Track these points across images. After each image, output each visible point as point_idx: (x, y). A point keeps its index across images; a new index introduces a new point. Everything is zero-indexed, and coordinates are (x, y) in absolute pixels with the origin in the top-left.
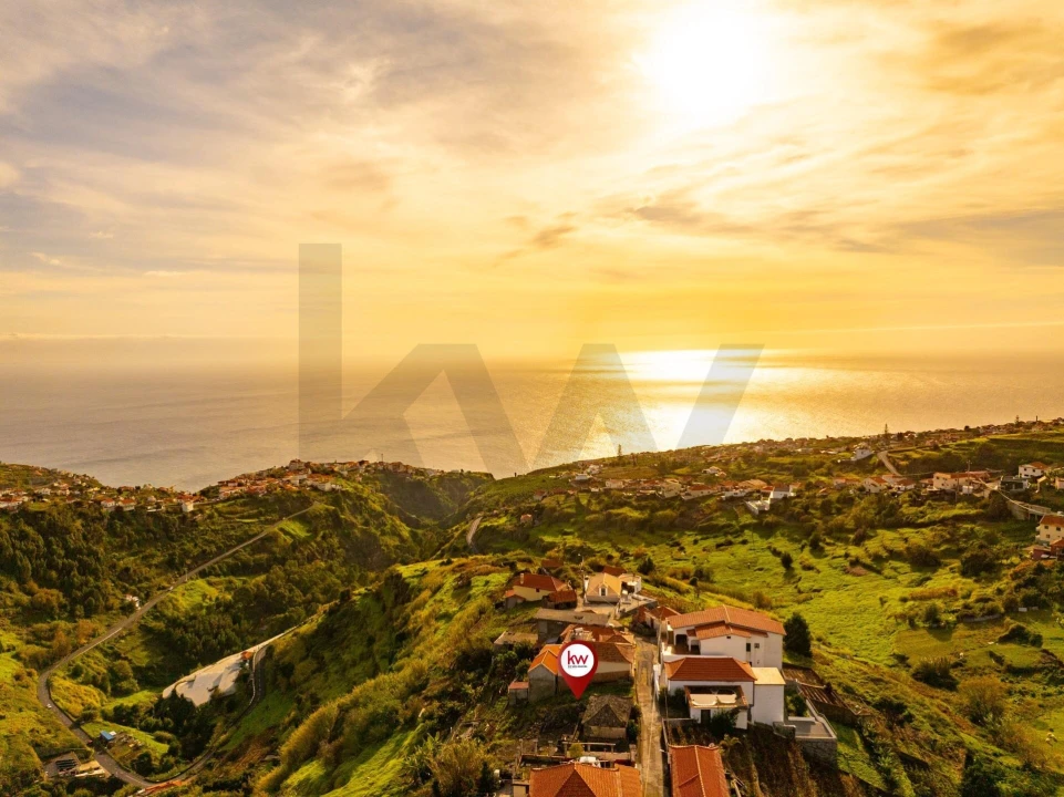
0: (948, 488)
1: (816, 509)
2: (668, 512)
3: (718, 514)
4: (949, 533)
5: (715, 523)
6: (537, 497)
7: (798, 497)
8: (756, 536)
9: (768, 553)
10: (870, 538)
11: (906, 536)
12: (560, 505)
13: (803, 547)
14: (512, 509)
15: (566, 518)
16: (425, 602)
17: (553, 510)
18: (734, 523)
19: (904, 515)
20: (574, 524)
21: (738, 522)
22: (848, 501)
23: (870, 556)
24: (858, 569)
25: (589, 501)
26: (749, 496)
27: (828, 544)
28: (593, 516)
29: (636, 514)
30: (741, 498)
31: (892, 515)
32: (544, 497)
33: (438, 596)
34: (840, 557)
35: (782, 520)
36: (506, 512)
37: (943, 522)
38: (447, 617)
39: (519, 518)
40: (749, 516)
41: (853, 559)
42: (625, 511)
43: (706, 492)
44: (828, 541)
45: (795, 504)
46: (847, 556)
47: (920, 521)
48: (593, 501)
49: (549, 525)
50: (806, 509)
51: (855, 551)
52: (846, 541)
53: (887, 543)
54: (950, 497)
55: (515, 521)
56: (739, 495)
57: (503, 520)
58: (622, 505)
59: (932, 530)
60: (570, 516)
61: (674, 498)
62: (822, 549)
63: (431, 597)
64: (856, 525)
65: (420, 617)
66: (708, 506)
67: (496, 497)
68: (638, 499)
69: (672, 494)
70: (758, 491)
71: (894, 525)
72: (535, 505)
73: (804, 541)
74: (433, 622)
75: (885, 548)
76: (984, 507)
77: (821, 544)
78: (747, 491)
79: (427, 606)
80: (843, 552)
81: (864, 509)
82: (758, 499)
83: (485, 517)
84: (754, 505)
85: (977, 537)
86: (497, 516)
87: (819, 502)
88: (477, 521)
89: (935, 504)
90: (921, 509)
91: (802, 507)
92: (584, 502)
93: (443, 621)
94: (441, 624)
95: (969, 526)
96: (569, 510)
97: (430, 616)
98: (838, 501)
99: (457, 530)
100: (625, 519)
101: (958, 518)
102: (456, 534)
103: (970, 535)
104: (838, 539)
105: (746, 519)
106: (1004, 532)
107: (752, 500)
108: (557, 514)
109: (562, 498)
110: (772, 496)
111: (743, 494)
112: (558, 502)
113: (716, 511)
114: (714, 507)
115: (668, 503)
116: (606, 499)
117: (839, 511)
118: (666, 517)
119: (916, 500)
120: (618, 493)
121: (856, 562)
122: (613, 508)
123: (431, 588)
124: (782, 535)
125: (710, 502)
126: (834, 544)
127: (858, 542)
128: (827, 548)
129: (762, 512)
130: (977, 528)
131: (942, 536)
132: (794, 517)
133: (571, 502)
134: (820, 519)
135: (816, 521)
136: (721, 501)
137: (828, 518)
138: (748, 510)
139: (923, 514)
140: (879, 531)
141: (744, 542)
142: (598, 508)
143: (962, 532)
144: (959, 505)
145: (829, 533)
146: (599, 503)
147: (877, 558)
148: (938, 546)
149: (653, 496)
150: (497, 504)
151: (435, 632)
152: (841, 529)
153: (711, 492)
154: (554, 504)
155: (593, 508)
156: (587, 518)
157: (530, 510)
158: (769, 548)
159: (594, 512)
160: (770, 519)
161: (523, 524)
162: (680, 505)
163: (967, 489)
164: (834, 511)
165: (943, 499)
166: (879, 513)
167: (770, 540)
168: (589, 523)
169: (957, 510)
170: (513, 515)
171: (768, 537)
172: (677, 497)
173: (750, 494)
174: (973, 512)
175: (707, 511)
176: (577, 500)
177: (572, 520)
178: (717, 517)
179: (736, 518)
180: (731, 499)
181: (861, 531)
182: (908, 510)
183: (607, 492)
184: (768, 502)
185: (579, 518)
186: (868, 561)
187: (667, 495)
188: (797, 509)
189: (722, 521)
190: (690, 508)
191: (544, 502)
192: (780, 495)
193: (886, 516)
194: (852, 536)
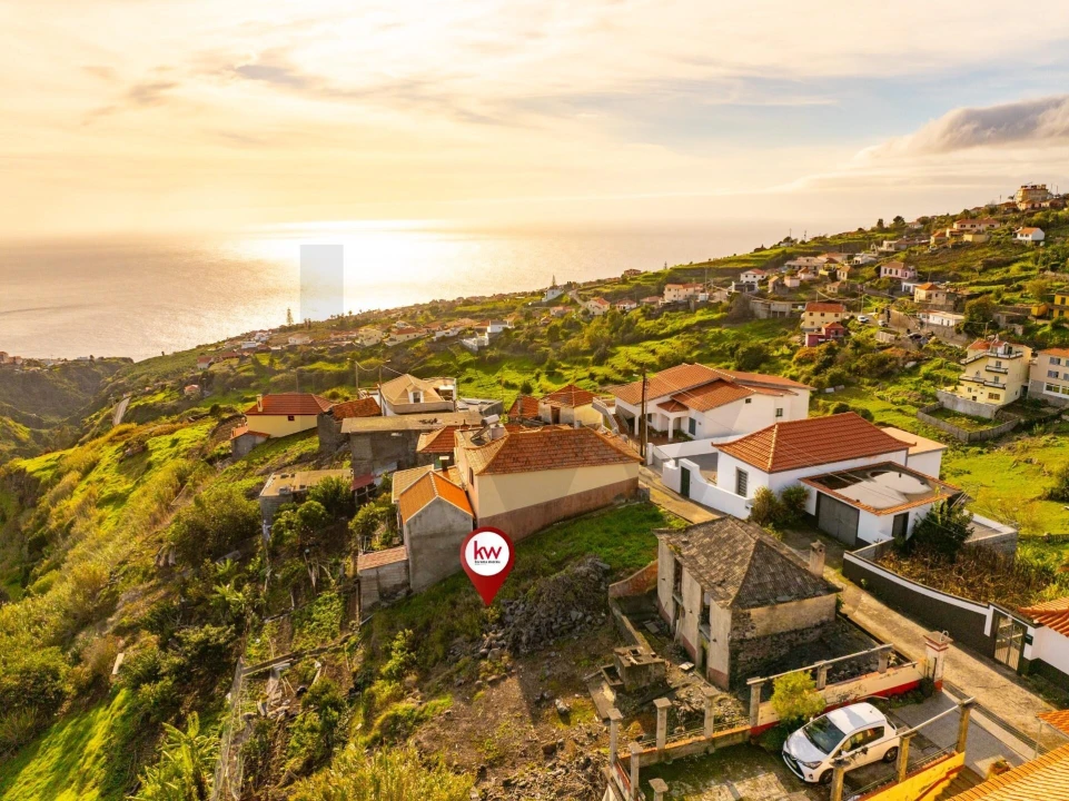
0: (681, 299)
1: (542, 337)
2: (373, 360)
3: (432, 355)
4: (698, 339)
5: (429, 365)
6: (204, 365)
7: (518, 328)
8: (480, 373)
9: (499, 387)
10: (613, 355)
11: (652, 348)
12: (234, 370)
13: (537, 377)
14: (169, 383)
15: (244, 384)
16: (73, 488)
17: (226, 376)
18: (451, 363)
19: (643, 329)
20: (256, 388)
21: (457, 362)
22: (574, 326)
23: (620, 372)
24: (609, 387)
25: (272, 361)
26: (462, 334)
27: (564, 369)
28: (279, 376)
29: (333, 368)
30: (453, 338)
31: (629, 331)
32: (211, 364)
33: (93, 476)
34: (584, 378)
35: (506, 353)
36: (163, 388)
37: (688, 329)
38: (118, 500)
39: (181, 391)
40: (467, 354)
41: (603, 378)
42: (319, 365)
43: (412, 336)
44: (564, 366)
45: (517, 335)
46: (592, 376)
47: (661, 332)
48: (277, 361)
49: (224, 394)
50: (531, 337)
51: (600, 371)
52: (585, 363)
53: (635, 357)
54: (686, 307)
55: (176, 395)
56: (451, 334)
57: (160, 397)
58: (313, 360)
59: (678, 338)
60: (250, 380)
61: (374, 346)
62: (560, 375)
63: (80, 480)
64: (591, 346)
65: (68, 508)
66: (418, 349)
67: (144, 377)
68: (333, 351)
69: (373, 342)
70: (470, 329)
71: (635, 341)
72: (200, 373)
73: (538, 370)
74: (92, 510)
75: (634, 362)
76: (727, 309)
77: (557, 370)
78: (459, 329)
79: (76, 492)
80: (587, 374)
81: (597, 328)
82: (472, 336)
83: (134, 396)
84: (471, 342)
85: (726, 339)
86: (151, 393)
87: (544, 331)
88: (125, 403)
89: (673, 314)
90: (659, 321)
91: (527, 337)
92: (265, 362)
93: (111, 507)
94: (108, 511)
95: (717, 330)
96: (247, 374)
97: (86, 502)
98: (563, 326)
99: (97, 417)
100: (321, 374)
101: (702, 324)
102: (97, 422)
103: (718, 338)
104: (575, 363)
105: (464, 358)
106: (753, 331)
107: (467, 338)
108: (231, 380)
109: (235, 362)
110: (489, 329)
111: (456, 333)
112: (231, 367)
113: (429, 353)
114: (426, 349)
115: (371, 351)
116: (292, 356)
117: (567, 337)
118: (371, 366)
119: (649, 314)
120: (305, 348)
121: (606, 381)
122: (302, 365)
123: (79, 469)
124: (510, 368)
125: (420, 344)
126: (571, 368)
127: (600, 361)
128: (566, 373)
129: (482, 348)
130: (724, 331)
131: (691, 343)
132: (521, 348)
133: (248, 364)
134: (549, 346)
135: (544, 349)
136: (432, 342)
137: (557, 344)
138: (464, 348)
139: (664, 326)
140: (619, 349)
141: (469, 381)
142: (284, 367)
143: (710, 336)
144: (699, 312)
145: (564, 357)
146: (285, 361)
147: (628, 373)
148: (689, 353)
149: (350, 347)
150: (148, 381)
151: (100, 522)
152: (575, 352)
153: (418, 335)
154: (226, 369)
155: (277, 367)
156: (272, 379)
157: (195, 380)
158: (500, 382)
159: (279, 372)
160: (491, 354)
161: (188, 397)
162: (384, 352)
163: (702, 297)
164: (561, 337)
165: (677, 310)
166: (616, 330)
167: (498, 374)
168: (276, 384)
169: (699, 317)
170: (172, 389)
171: (494, 372)
172: (379, 344)
173: (464, 332)
174: (716, 316)
175: (419, 355)
176: (256, 362)
177: (253, 384)
178: (431, 359)
179: (453, 357)
180: (443, 339)
181: (601, 350)
182: (646, 325)
183: (292, 349)
184: (486, 337)
185: (262, 381)
186: (619, 377)
187: (367, 344)
188: (522, 339)
189: (437, 363)
190: (397, 354)
191: (211, 368)
192: (498, 328)
193: (624, 332)
194: (591, 358)
